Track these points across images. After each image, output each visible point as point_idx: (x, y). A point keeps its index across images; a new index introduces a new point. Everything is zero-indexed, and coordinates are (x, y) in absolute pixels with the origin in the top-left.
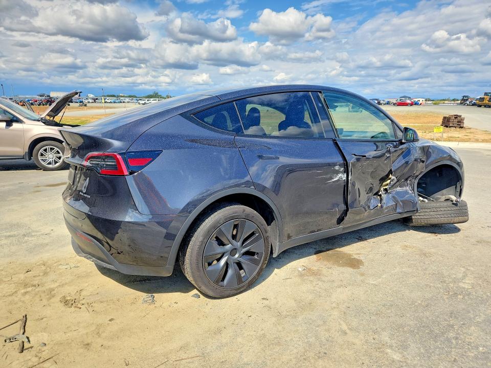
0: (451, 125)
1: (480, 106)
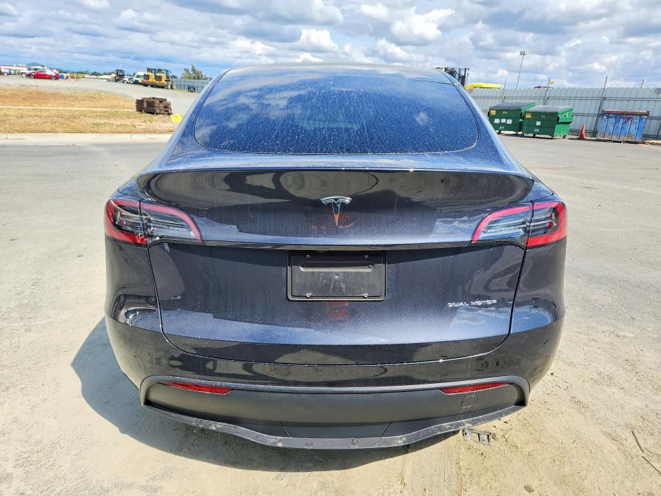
0: (158, 111)
1: (146, 85)
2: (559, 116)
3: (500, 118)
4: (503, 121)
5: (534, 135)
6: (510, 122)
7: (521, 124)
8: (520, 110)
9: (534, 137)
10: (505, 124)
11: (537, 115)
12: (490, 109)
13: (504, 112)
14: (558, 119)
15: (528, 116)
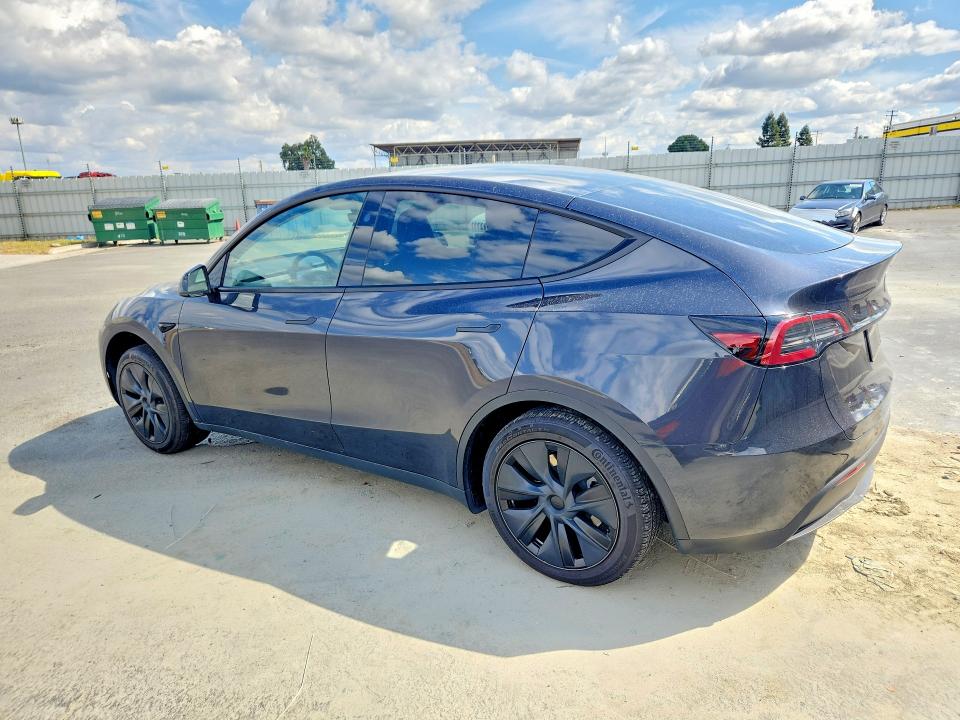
2: (207, 212)
3: (113, 222)
4: (120, 226)
5: (176, 241)
6: (131, 226)
7: (151, 228)
8: (143, 208)
9: (177, 243)
10: (124, 230)
11: (174, 214)
12: (90, 211)
13: (117, 213)
14: (208, 216)
15: (161, 216)
